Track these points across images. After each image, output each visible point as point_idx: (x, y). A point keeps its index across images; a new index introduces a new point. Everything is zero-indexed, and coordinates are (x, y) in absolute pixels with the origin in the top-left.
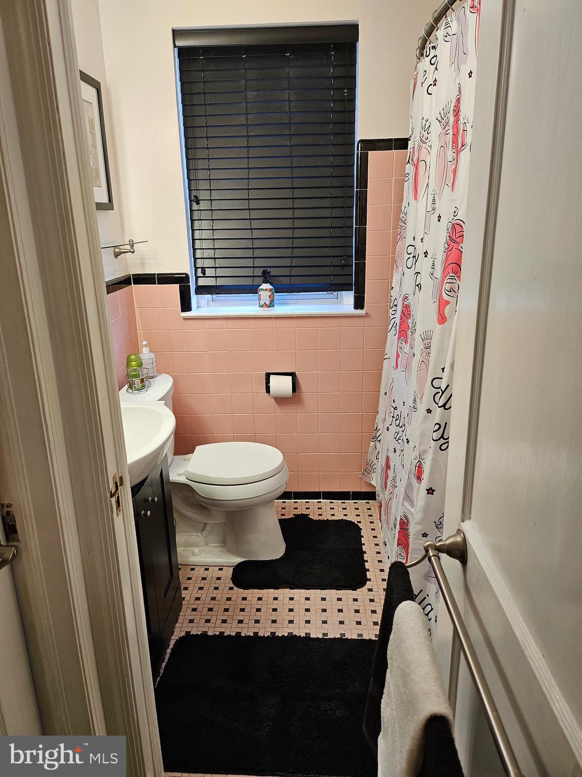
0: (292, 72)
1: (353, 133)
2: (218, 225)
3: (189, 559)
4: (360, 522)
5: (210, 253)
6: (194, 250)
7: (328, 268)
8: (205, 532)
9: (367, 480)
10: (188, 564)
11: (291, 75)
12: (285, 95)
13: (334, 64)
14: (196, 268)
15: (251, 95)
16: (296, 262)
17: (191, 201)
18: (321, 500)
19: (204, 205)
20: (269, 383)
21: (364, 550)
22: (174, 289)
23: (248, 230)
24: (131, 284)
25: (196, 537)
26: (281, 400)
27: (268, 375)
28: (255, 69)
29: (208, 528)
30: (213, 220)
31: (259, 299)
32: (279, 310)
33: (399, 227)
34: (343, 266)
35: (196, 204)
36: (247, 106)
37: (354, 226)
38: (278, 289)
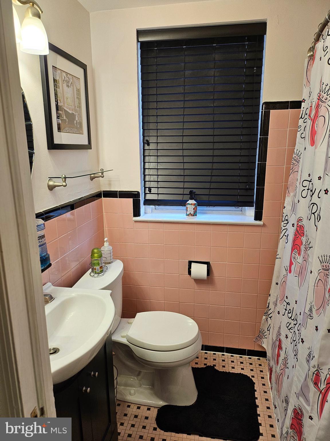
0: (217, 56)
1: (258, 98)
2: (161, 159)
3: (127, 398)
4: (253, 377)
5: (155, 178)
6: (145, 175)
7: (236, 190)
8: (140, 377)
9: (259, 343)
10: (126, 401)
11: (216, 59)
12: (212, 72)
13: (247, 50)
14: (145, 188)
15: (188, 73)
16: (213, 185)
17: (144, 143)
18: (225, 353)
19: (152, 146)
20: (191, 268)
21: (257, 403)
22: (130, 201)
23: (181, 163)
24: (102, 197)
25: (133, 380)
26: (198, 281)
27: (190, 263)
28: (192, 55)
29: (142, 374)
30: (158, 156)
31: (187, 210)
32: (201, 218)
33: (292, 164)
34: (247, 189)
35: (147, 145)
36: (184, 80)
37: (257, 162)
38: (200, 203)
